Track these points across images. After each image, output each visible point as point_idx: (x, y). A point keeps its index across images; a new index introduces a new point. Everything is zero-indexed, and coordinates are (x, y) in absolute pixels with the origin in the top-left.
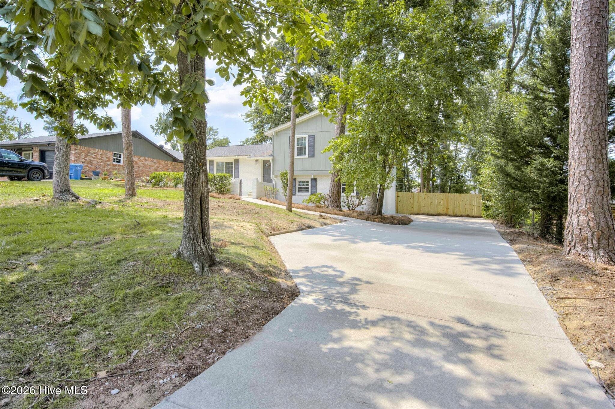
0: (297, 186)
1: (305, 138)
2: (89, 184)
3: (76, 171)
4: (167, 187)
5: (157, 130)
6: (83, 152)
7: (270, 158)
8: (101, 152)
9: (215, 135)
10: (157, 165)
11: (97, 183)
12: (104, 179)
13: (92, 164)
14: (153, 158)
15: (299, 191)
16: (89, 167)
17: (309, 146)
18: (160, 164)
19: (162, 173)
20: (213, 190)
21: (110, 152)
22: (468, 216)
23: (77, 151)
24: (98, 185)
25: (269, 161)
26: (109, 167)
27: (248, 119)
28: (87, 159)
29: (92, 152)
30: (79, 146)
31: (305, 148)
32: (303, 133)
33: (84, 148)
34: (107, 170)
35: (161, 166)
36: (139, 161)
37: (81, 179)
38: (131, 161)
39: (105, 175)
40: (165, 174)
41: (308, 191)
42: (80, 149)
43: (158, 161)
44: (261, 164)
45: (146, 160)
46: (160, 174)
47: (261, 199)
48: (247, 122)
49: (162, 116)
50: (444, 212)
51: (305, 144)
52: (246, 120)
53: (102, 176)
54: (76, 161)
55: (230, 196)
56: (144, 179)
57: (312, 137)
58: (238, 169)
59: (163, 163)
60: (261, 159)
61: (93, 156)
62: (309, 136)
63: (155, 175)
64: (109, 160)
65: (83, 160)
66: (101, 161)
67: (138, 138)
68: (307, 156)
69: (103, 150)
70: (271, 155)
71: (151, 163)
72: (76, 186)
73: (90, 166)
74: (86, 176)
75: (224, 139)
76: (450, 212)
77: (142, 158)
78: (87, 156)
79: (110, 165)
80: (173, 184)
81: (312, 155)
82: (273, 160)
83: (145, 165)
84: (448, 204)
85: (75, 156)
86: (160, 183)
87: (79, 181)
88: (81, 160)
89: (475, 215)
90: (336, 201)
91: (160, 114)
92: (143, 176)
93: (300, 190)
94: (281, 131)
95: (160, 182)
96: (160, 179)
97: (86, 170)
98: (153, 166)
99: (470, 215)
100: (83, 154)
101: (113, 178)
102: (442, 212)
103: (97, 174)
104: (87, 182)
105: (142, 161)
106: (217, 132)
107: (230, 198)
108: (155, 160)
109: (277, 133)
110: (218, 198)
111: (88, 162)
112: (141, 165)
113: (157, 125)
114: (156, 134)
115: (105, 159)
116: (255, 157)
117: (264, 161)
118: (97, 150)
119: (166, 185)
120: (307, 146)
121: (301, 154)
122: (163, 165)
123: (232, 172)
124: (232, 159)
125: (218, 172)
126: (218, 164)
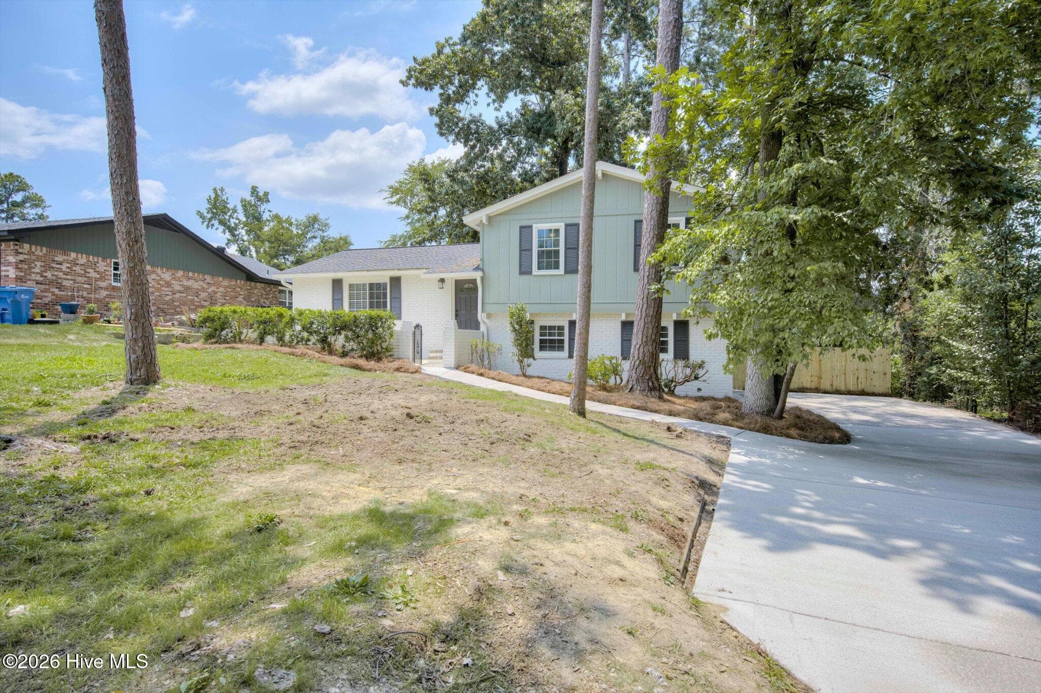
0: (537, 338)
1: (557, 231)
2: (46, 336)
3: (17, 304)
4: (241, 341)
5: (210, 220)
6: (38, 258)
7: (478, 275)
8: (83, 259)
9: (323, 231)
10: (213, 288)
11: (68, 332)
12: (88, 321)
13: (60, 287)
14: (204, 274)
15: (542, 348)
16: (53, 294)
17: (566, 249)
18: (219, 286)
19: (227, 308)
20: (353, 350)
21: (104, 259)
22: (863, 393)
23: (21, 257)
24: (71, 337)
25: (474, 282)
26: (104, 293)
27: (394, 199)
28: (49, 274)
29: (59, 258)
30: (26, 246)
31: (557, 253)
32: (551, 220)
33: (40, 251)
34: (97, 301)
35: (221, 289)
36: (174, 279)
37: (32, 322)
38: (142, 284)
39: (91, 312)
40: (235, 312)
41: (561, 348)
42: (30, 253)
43: (216, 279)
44: (450, 288)
45: (189, 279)
46: (222, 312)
47: (466, 370)
48: (392, 203)
49: (219, 192)
50: (813, 386)
51: (557, 243)
52: (391, 200)
53: (83, 314)
54: (19, 279)
55: (396, 364)
56: (184, 318)
57: (573, 229)
58: (400, 298)
59: (226, 283)
60: (452, 277)
61: (64, 267)
62: (567, 226)
63: (211, 314)
64: (102, 278)
65: (39, 278)
66: (83, 279)
67: (170, 229)
68: (561, 270)
69: (88, 254)
70: (477, 268)
71: (201, 283)
72: (12, 341)
73: (56, 291)
74: (43, 316)
75: (341, 238)
76: (826, 385)
77: (180, 273)
78: (49, 268)
79: (106, 289)
80: (253, 334)
81: (573, 268)
82: (482, 279)
83: (187, 289)
84: (820, 369)
85: (17, 268)
86: (224, 333)
87: (24, 330)
88: (33, 276)
89: (877, 391)
90: (651, 377)
91: (215, 189)
92: (181, 313)
93: (544, 345)
94: (500, 214)
95: (223, 329)
96: (224, 323)
97: (46, 300)
98: (203, 290)
99: (868, 389)
100: (38, 264)
101: (111, 318)
102: (807, 385)
103: (72, 310)
104: (41, 329)
105: (179, 280)
106: (326, 225)
107: (398, 370)
108: (208, 278)
109: (490, 218)
110: (370, 370)
111: (51, 283)
112: (177, 288)
113: (209, 210)
114: (208, 227)
115: (93, 274)
116: (441, 272)
117: (456, 281)
118: (73, 255)
119: (237, 338)
120: (562, 248)
121: (549, 267)
122: (226, 287)
123: (385, 305)
124: (383, 277)
125: (352, 305)
126: (352, 286)
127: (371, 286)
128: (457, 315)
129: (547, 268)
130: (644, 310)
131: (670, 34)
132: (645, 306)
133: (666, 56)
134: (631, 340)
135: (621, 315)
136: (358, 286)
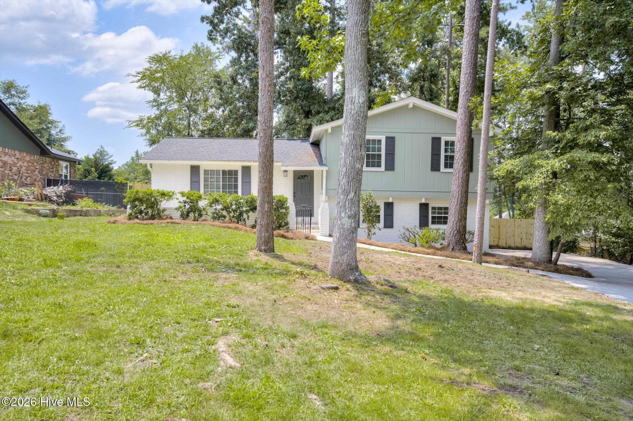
1: (379, 141)
7: (324, 169)
14: (15, 150)
17: (386, 154)
18: (24, 161)
25: (311, 172)
31: (379, 156)
32: (376, 133)
41: (378, 221)
43: (22, 154)
44: (291, 176)
51: (380, 150)
57: (391, 141)
58: (249, 182)
59: (28, 158)
60: (292, 169)
62: (387, 138)
68: (383, 168)
76: (502, 243)
81: (390, 166)
83: (5, 164)
98: (15, 164)
99: (527, 246)
117: (295, 172)
120: (383, 153)
121: (373, 166)
122: (28, 162)
123: (236, 187)
124: (236, 166)
125: (206, 186)
126: (206, 172)
127: (224, 172)
128: (294, 196)
129: (372, 166)
130: (459, 199)
131: (475, 24)
132: (460, 196)
133: (472, 39)
134: (427, 216)
135: (421, 199)
136: (212, 171)
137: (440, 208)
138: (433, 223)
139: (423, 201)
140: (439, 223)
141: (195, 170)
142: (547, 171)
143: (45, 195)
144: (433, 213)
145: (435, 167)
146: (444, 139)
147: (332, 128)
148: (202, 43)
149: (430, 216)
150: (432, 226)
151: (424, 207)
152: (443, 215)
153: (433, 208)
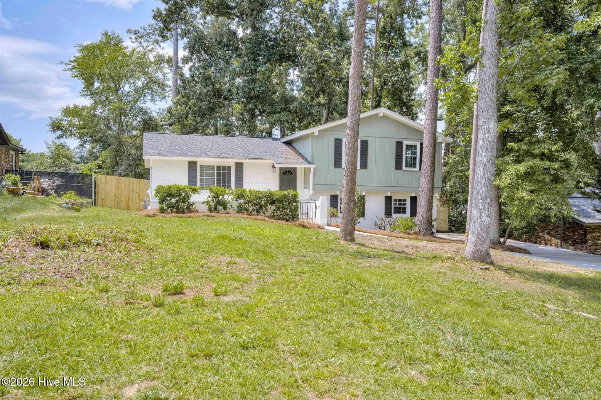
7: (312, 167)
57: (364, 143)
58: (242, 177)
60: (279, 165)
62: (362, 141)
68: (358, 166)
81: (364, 165)
94: (323, 130)
117: (281, 168)
120: (359, 154)
123: (229, 181)
124: (230, 162)
125: (202, 180)
126: (202, 167)
127: (219, 168)
134: (391, 207)
135: (387, 193)
136: (207, 167)
137: (400, 200)
138: (395, 212)
139: (389, 194)
140: (399, 212)
141: (192, 165)
142: (512, 174)
143: (42, 188)
144: (395, 204)
145: (398, 166)
146: (405, 143)
147: (319, 131)
148: (113, 31)
149: (393, 206)
150: (394, 215)
151: (388, 199)
152: (402, 206)
153: (395, 200)
